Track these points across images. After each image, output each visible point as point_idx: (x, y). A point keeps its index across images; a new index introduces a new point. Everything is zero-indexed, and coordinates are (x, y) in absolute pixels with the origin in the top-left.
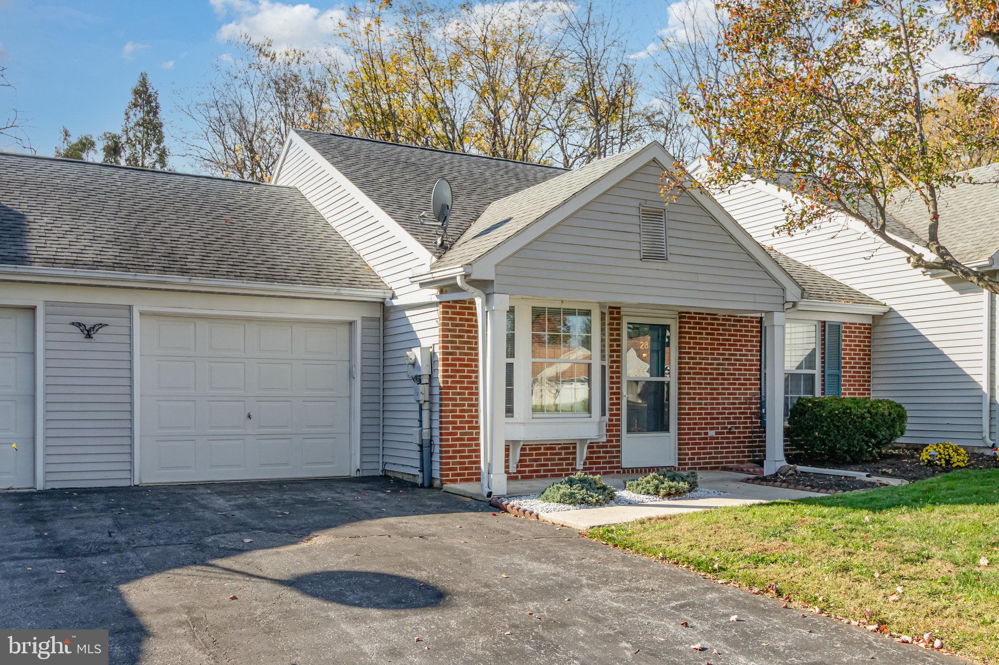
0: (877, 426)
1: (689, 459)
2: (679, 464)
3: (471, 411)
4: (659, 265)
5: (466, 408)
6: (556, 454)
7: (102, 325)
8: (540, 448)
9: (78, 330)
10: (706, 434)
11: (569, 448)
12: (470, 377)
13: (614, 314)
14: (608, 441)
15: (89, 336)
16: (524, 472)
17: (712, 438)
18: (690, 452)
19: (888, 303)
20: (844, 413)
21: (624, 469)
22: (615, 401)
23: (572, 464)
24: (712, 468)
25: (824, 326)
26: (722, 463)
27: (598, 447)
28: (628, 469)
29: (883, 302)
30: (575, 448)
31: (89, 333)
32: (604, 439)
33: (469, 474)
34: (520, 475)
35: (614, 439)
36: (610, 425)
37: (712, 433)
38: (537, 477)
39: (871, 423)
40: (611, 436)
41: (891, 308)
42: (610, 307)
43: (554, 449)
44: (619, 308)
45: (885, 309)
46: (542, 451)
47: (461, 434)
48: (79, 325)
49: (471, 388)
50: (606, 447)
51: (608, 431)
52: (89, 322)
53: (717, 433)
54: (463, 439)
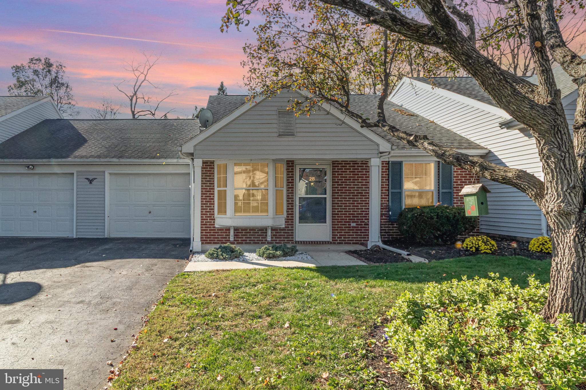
0: (441, 224)
1: (338, 238)
2: (333, 240)
3: (211, 212)
4: (290, 138)
5: (208, 210)
6: (256, 233)
7: (95, 179)
8: (247, 230)
9: (87, 181)
10: (350, 225)
11: (263, 230)
12: (211, 197)
13: (290, 164)
14: (286, 227)
15: (91, 183)
16: (239, 240)
17: (353, 227)
18: (338, 234)
19: (489, 147)
20: (420, 215)
21: (296, 242)
22: (290, 207)
23: (265, 238)
24: (353, 243)
25: (439, 164)
26: (361, 241)
27: (280, 230)
28: (298, 242)
29: (486, 147)
30: (266, 230)
31: (91, 181)
32: (284, 226)
33: (209, 240)
34: (236, 242)
35: (290, 226)
36: (287, 219)
37: (354, 224)
38: (245, 243)
39: (437, 222)
40: (287, 225)
41: (490, 151)
42: (287, 161)
43: (255, 230)
44: (293, 161)
45: (485, 151)
46: (248, 231)
47: (206, 222)
48: (87, 179)
49: (211, 202)
50: (285, 230)
51: (286, 222)
52: (91, 178)
53: (357, 225)
54: (207, 225)
